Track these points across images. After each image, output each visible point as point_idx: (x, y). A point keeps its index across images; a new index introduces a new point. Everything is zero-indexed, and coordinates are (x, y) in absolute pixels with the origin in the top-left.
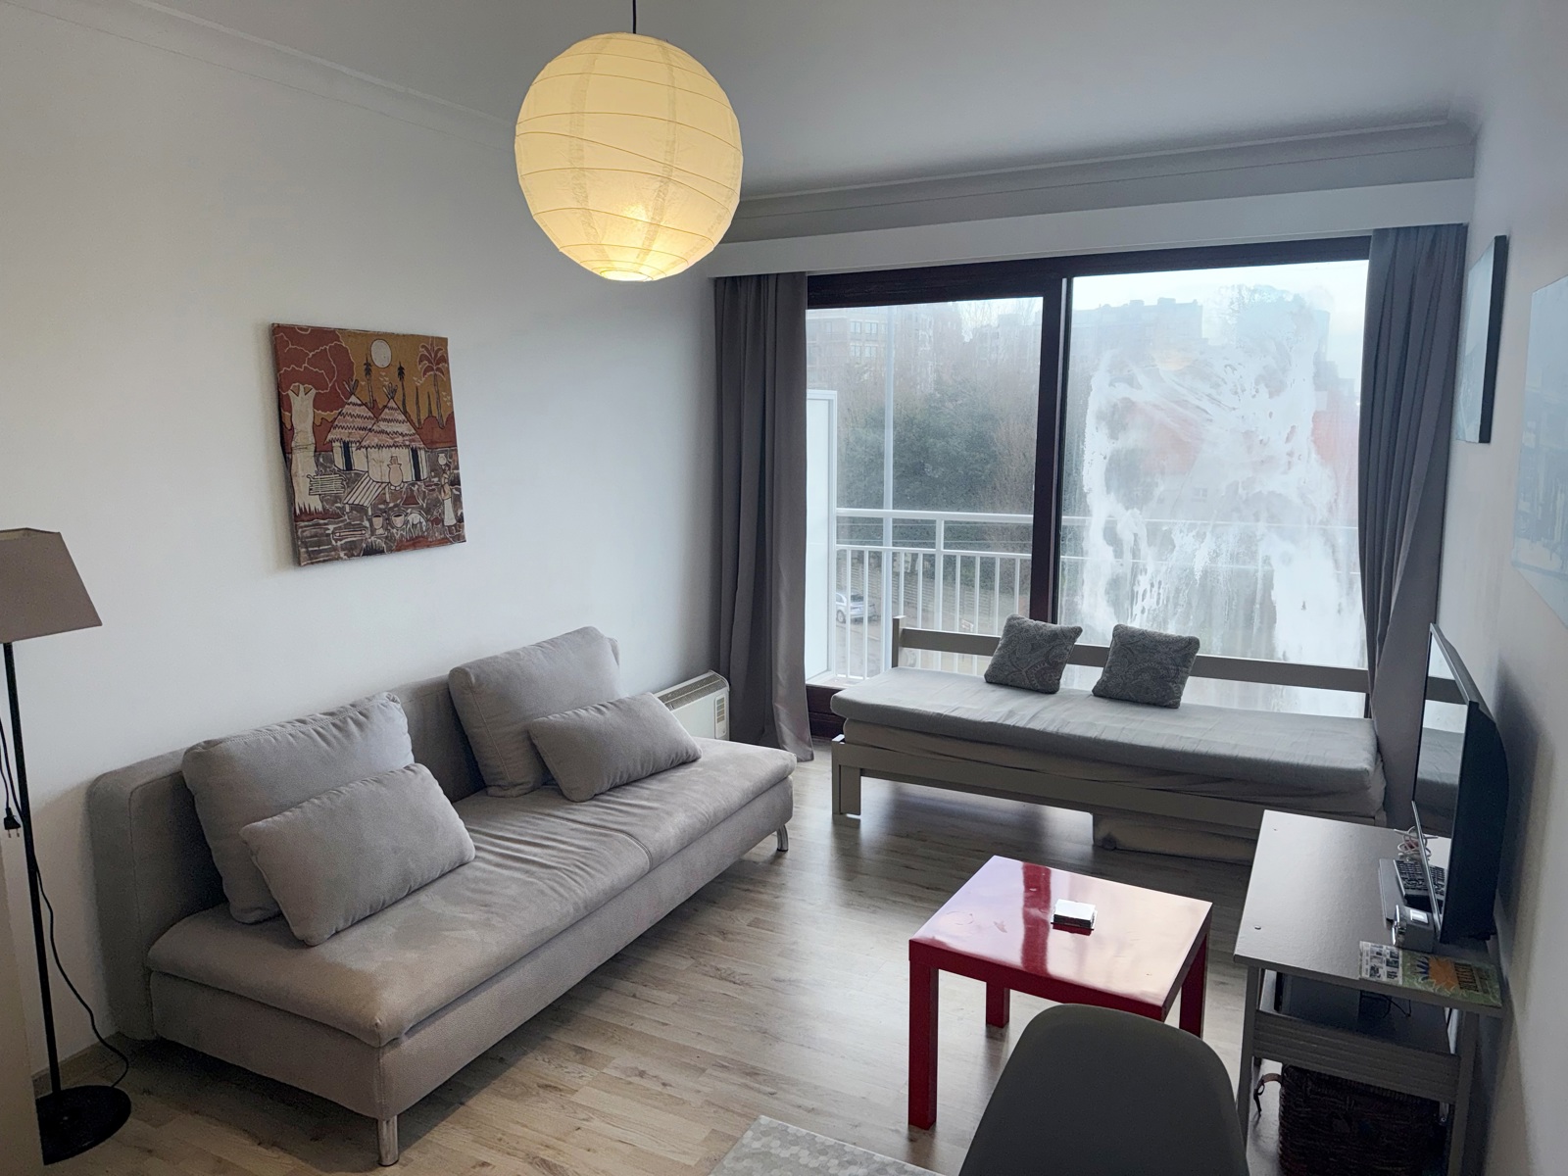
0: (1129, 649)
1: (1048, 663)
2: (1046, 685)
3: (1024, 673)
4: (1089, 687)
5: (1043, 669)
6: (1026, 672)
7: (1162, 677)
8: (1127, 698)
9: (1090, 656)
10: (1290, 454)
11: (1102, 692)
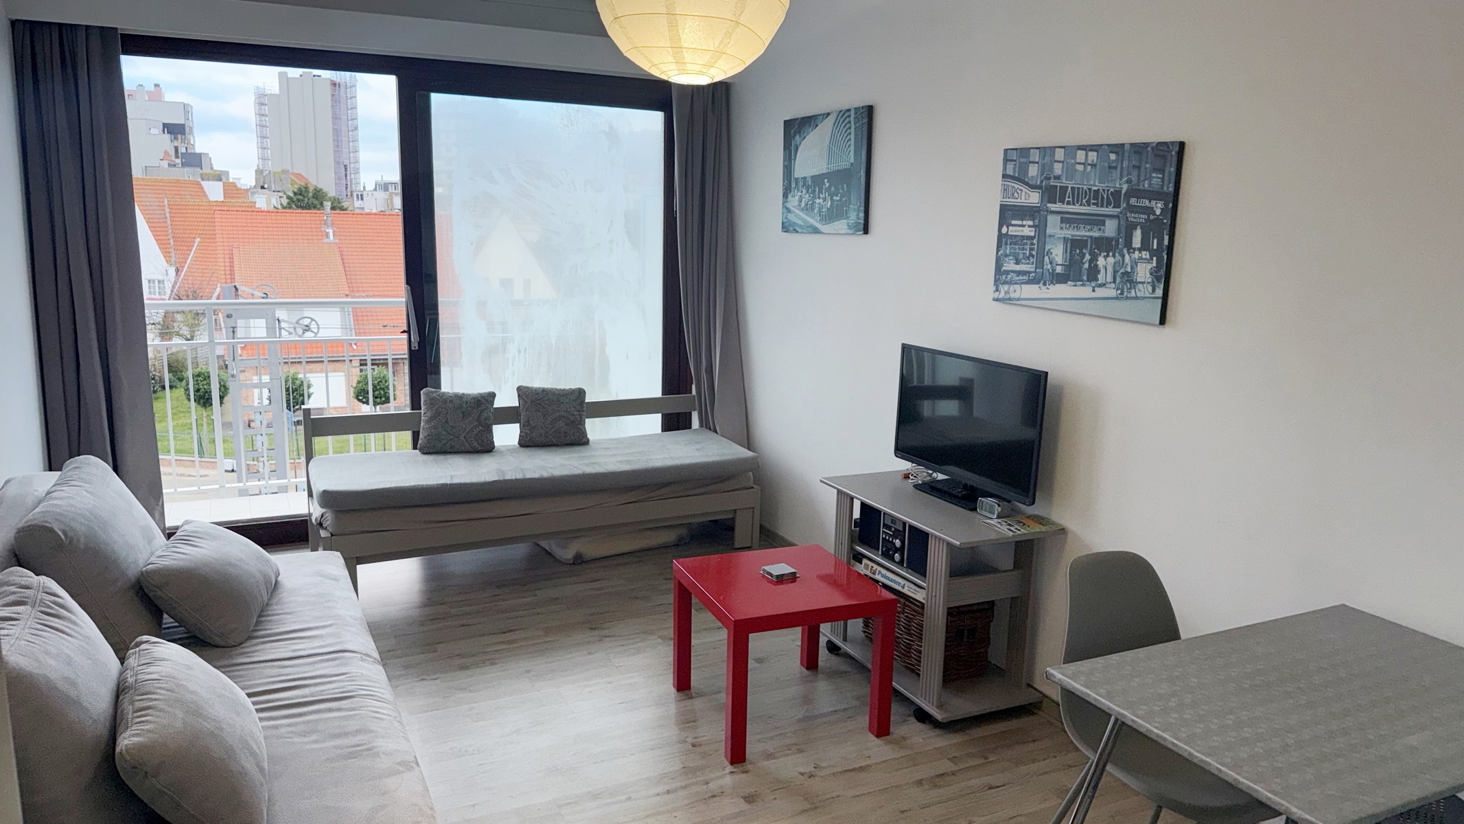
0: (539, 404)
1: (482, 426)
2: (486, 447)
3: (462, 438)
4: (515, 441)
5: (479, 432)
6: (465, 437)
7: (573, 422)
8: (550, 443)
9: (507, 416)
10: (611, 242)
11: (526, 442)
